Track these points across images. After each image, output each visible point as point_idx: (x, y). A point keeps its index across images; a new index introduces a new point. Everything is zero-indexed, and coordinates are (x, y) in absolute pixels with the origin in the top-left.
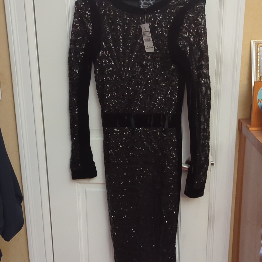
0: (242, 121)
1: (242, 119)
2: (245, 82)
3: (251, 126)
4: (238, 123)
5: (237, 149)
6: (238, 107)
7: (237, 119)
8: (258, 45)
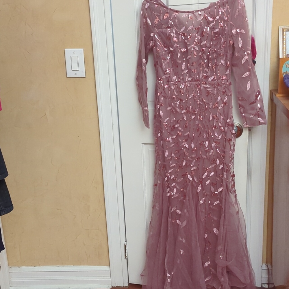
0: (273, 92)
1: (273, 90)
2: (275, 60)
3: (278, 93)
4: (270, 93)
5: (270, 115)
6: (270, 80)
7: (269, 91)
8: (284, 30)
